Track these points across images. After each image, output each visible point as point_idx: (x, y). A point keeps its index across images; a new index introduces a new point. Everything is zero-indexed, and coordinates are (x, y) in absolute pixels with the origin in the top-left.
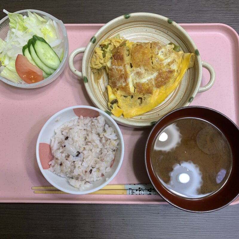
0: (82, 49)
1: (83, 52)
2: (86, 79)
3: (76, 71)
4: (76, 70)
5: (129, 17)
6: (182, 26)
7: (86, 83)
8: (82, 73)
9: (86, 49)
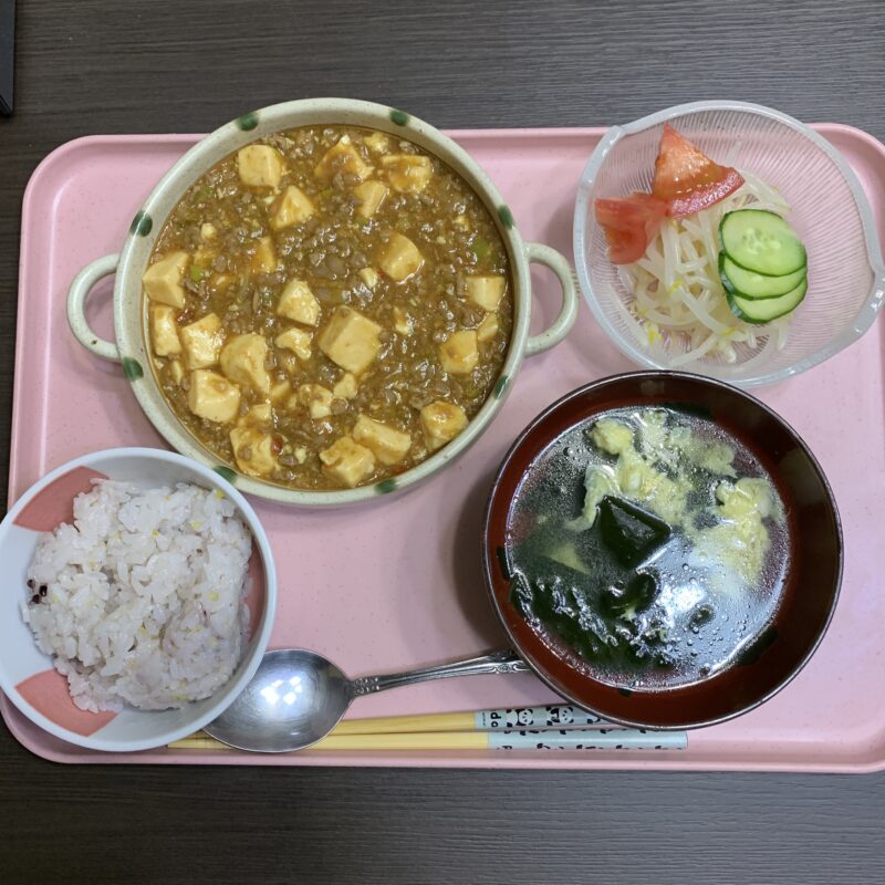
0: (106, 263)
1: (113, 272)
2: (132, 366)
3: (95, 342)
4: (95, 338)
5: (254, 125)
6: (455, 139)
7: (134, 380)
8: (117, 349)
9: (119, 261)
